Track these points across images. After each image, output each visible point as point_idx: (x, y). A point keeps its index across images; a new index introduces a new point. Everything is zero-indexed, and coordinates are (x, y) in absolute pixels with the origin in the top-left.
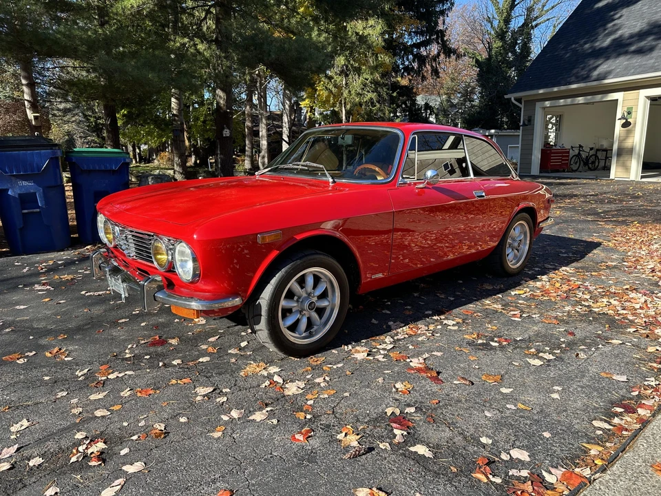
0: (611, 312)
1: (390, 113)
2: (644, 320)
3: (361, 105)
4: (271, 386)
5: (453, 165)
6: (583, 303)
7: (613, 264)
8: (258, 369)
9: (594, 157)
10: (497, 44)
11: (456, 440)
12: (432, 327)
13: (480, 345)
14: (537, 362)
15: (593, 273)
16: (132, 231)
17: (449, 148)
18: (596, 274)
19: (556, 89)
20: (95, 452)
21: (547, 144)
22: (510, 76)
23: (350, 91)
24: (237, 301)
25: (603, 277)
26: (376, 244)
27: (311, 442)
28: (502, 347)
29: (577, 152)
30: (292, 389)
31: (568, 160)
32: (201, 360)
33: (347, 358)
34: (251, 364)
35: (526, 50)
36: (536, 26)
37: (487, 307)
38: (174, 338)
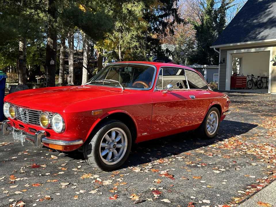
0: (255, 154)
1: (146, 53)
2: (269, 157)
3: (130, 49)
4: (96, 182)
5: (181, 83)
6: (243, 150)
7: (261, 134)
8: (89, 176)
9: (260, 81)
10: (207, 17)
11: (180, 197)
12: (170, 160)
13: (193, 166)
14: (218, 172)
15: (250, 138)
16: (29, 110)
17: (180, 75)
18: (252, 138)
19: (239, 44)
20: (21, 205)
21: (235, 74)
22: (214, 35)
23: (123, 41)
24: (81, 142)
25: (255, 140)
26: (142, 120)
27: (118, 199)
28: (202, 167)
29: (251, 78)
30: (107, 183)
31: (246, 83)
32: (60, 173)
33: (131, 171)
34: (85, 174)
35: (223, 21)
36: (227, 8)
37: (197, 152)
38: (44, 165)
